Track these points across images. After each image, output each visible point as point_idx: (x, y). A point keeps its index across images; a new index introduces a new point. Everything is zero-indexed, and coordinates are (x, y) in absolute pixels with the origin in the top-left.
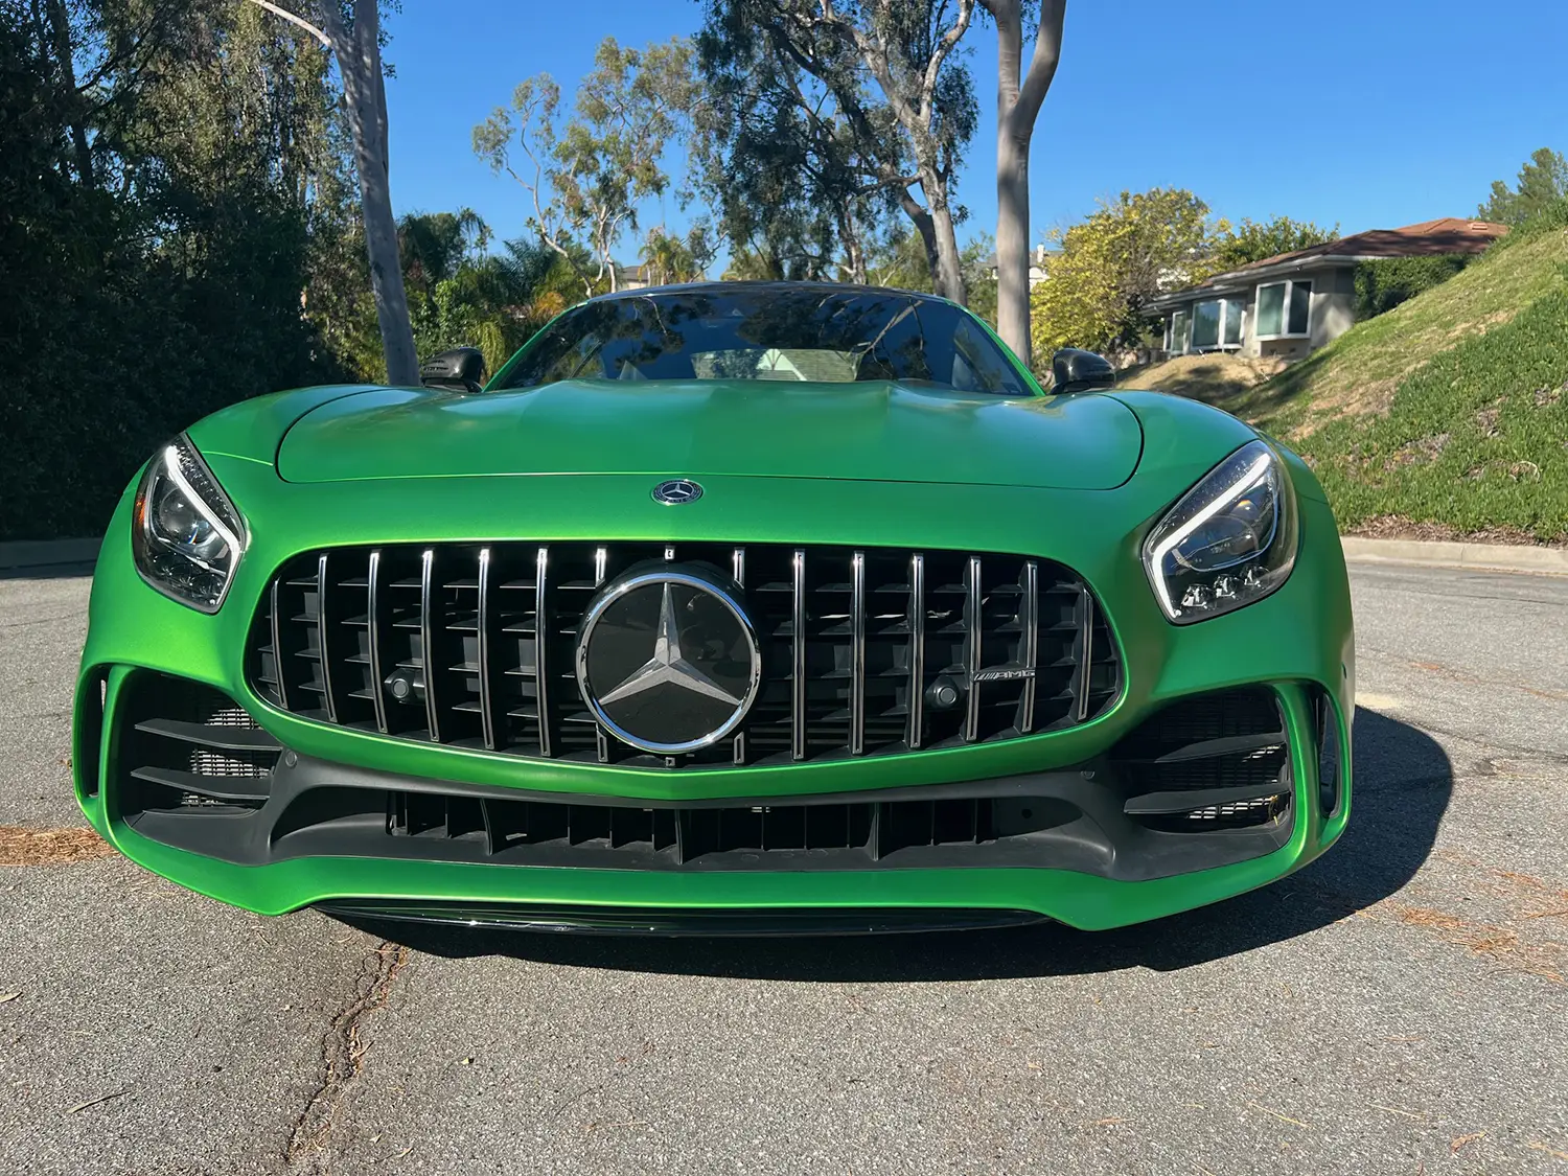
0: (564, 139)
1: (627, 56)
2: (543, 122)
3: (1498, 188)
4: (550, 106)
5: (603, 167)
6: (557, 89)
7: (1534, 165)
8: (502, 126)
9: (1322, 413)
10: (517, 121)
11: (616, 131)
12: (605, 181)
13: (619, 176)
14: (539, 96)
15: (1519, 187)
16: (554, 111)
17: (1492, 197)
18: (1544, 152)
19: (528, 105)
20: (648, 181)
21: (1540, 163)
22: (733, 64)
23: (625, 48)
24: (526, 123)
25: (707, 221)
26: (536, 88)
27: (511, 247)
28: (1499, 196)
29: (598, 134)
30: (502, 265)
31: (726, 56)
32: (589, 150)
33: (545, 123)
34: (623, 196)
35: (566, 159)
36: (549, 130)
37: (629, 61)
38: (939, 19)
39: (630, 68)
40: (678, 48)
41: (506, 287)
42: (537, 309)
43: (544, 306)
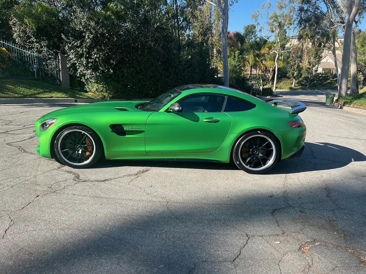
0: (271, 15)
2: (267, 11)
4: (269, 8)
5: (280, 20)
6: (271, 3)
8: (258, 13)
10: (261, 12)
12: (280, 23)
13: (283, 22)
14: (267, 6)
19: (264, 8)
20: (289, 23)
24: (263, 12)
26: (266, 4)
29: (279, 12)
32: (277, 17)
34: (283, 26)
35: (271, 19)
36: (268, 13)
41: (257, 47)
42: (263, 51)
43: (264, 51)
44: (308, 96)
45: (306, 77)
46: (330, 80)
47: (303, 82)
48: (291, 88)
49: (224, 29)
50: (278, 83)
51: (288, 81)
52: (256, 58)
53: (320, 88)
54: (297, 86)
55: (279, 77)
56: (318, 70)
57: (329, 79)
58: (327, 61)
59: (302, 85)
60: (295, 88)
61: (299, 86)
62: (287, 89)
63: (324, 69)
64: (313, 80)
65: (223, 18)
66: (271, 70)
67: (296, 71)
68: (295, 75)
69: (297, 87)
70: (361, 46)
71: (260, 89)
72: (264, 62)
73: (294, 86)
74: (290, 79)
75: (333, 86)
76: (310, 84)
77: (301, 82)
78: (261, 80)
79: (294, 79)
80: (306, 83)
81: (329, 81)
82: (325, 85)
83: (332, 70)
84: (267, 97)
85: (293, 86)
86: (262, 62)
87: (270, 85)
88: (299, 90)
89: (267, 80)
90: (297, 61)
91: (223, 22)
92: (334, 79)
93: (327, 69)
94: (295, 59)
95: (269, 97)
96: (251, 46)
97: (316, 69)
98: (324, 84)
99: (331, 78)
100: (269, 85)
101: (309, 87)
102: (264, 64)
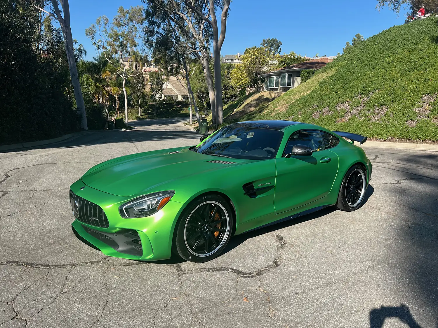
0: (110, 32)
1: (126, 12)
2: (104, 28)
3: (347, 44)
4: (106, 24)
5: (121, 40)
6: (108, 20)
7: (356, 38)
8: (93, 29)
9: (277, 111)
10: (97, 28)
11: (124, 31)
12: (121, 43)
13: (125, 42)
14: (103, 21)
15: (352, 43)
16: (107, 25)
17: (346, 46)
18: (358, 35)
19: (100, 24)
20: (133, 45)
21: (357, 38)
22: (154, 18)
23: (126, 9)
24: (100, 29)
25: (148, 53)
26: (102, 18)
27: (95, 59)
28: (347, 46)
29: (119, 31)
30: (93, 64)
31: (152, 15)
32: (117, 35)
33: (105, 29)
34: (126, 47)
35: (111, 38)
36: (106, 30)
37: (127, 13)
38: (204, 11)
39: (127, 15)
40: (139, 9)
41: (95, 69)
42: (103, 76)
43: (105, 75)
44: (160, 125)
45: (151, 104)
46: (175, 107)
47: (148, 110)
48: (138, 118)
49: (69, 46)
50: (122, 113)
51: (133, 110)
52: (97, 84)
53: (168, 116)
54: (143, 115)
55: (121, 105)
56: (162, 97)
57: (173, 107)
58: (167, 87)
59: (148, 113)
60: (142, 117)
61: (146, 115)
62: (134, 119)
63: (165, 96)
64: (158, 108)
65: (66, 31)
66: (116, 97)
67: (140, 99)
68: (139, 103)
69: (144, 117)
70: (199, 72)
71: (113, 121)
72: (106, 88)
73: (141, 115)
74: (134, 108)
75: (179, 113)
76: (156, 112)
77: (146, 111)
78: (107, 110)
79: (139, 108)
80: (152, 111)
81: (174, 109)
82: (171, 113)
83: (173, 96)
84: (123, 129)
85: (139, 115)
86: (104, 88)
87: (118, 115)
88: (148, 119)
89: (113, 109)
90: (139, 87)
91: (67, 37)
92: (178, 107)
93: (169, 96)
94: (137, 85)
95: (125, 129)
96: (88, 68)
97: (160, 96)
98: (170, 111)
99: (175, 105)
100: (116, 115)
101: (156, 116)
102: (107, 90)
